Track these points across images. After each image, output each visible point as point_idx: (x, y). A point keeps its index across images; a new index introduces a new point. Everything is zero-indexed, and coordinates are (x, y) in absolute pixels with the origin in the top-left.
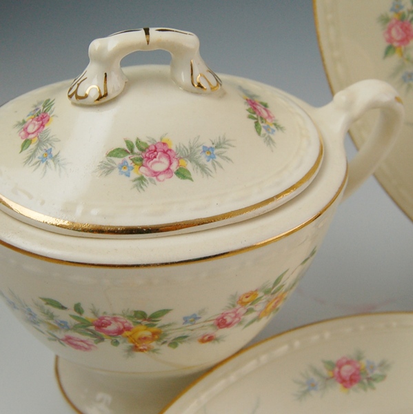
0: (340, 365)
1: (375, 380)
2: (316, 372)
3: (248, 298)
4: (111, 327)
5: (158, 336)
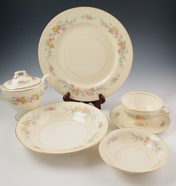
0: (50, 108)
1: (54, 109)
2: (47, 109)
3: (33, 96)
4: (20, 100)
5: (25, 101)
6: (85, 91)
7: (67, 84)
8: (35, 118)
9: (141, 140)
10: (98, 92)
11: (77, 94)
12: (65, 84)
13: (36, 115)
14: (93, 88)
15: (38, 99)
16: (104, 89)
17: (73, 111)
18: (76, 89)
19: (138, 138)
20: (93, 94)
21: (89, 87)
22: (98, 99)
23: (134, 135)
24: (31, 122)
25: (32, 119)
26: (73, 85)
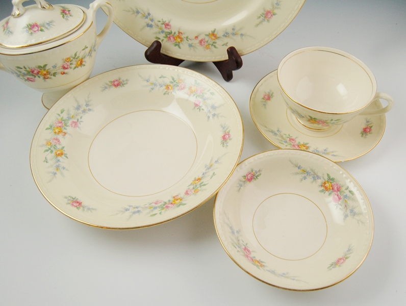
0: (114, 82)
1: (124, 84)
2: (107, 84)
3: (68, 60)
4: (35, 72)
5: (48, 73)
6: (197, 37)
7: (152, 20)
8: (80, 111)
9: (314, 179)
10: (226, 40)
11: (177, 45)
12: (148, 21)
13: (82, 103)
14: (214, 31)
15: (81, 64)
16: (242, 35)
17: (168, 87)
18: (175, 33)
19: (308, 173)
20: (214, 44)
21: (205, 27)
22: (225, 57)
23: (299, 168)
24: (70, 122)
25: (72, 112)
26: (167, 22)
